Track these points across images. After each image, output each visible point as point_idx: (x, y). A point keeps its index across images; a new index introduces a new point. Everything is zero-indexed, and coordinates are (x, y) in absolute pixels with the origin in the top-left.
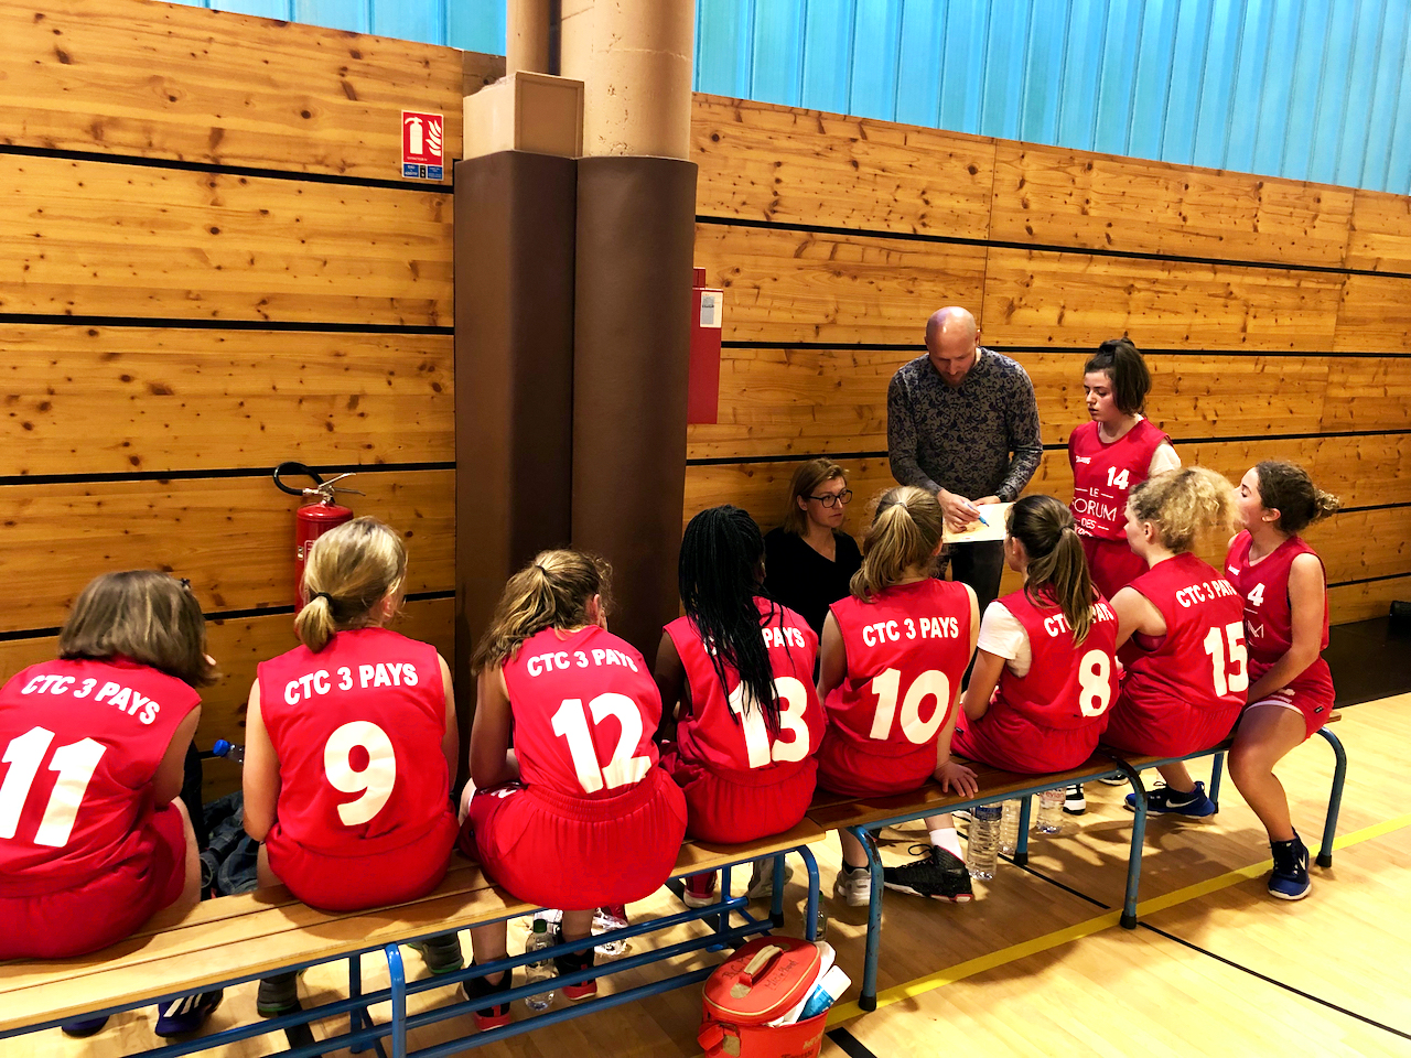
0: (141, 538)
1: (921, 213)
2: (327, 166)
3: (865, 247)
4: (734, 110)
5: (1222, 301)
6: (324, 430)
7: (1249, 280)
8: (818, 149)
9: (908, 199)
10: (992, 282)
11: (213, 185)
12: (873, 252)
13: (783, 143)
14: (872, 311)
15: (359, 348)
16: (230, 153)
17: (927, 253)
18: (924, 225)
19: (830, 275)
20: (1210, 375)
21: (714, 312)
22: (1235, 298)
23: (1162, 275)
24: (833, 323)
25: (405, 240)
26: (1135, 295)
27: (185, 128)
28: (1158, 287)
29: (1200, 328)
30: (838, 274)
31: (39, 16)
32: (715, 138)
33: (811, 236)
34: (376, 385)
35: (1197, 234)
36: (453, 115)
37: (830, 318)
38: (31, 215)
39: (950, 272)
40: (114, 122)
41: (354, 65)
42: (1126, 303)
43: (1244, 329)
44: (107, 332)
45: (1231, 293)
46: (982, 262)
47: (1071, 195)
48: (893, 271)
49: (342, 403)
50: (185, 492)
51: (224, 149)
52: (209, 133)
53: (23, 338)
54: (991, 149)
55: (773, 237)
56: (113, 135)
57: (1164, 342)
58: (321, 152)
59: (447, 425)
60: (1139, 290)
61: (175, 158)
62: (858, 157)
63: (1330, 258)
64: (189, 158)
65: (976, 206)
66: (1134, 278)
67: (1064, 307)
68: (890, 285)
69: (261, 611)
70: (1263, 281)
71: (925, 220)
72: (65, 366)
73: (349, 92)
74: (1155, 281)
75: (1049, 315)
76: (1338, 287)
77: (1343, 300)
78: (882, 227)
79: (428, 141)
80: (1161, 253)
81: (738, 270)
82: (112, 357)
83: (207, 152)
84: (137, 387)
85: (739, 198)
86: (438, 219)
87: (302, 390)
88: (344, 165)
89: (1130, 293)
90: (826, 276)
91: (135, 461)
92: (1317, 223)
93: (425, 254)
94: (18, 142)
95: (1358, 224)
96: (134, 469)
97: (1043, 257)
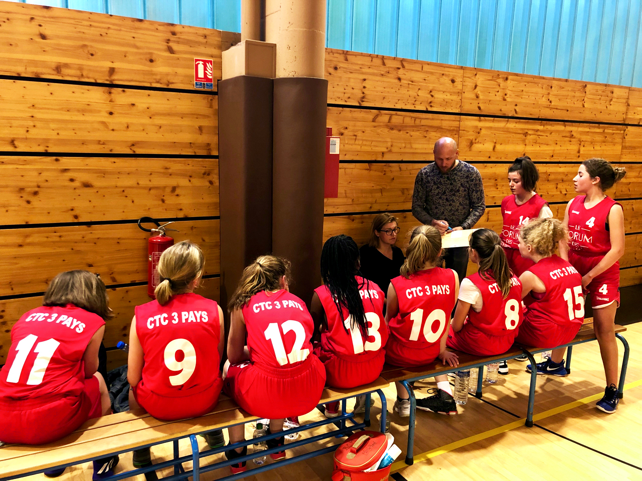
0: (79, 252)
1: (429, 101)
2: (161, 83)
3: (405, 116)
4: (344, 55)
5: (568, 139)
6: (161, 202)
7: (581, 129)
8: (382, 73)
9: (424, 94)
10: (463, 132)
11: (110, 93)
12: (408, 119)
13: (366, 70)
14: (408, 146)
15: (176, 165)
16: (118, 79)
17: (433, 119)
18: (431, 106)
19: (388, 130)
20: (563, 173)
21: (336, 147)
22: (575, 138)
23: (541, 128)
24: (390, 151)
25: (196, 116)
26: (528, 137)
27: (97, 68)
28: (539, 133)
29: (558, 152)
30: (392, 129)
31: (32, 19)
32: (336, 68)
33: (380, 112)
34: (184, 182)
35: (557, 109)
36: (217, 60)
37: (389, 149)
38: (29, 108)
39: (444, 127)
40: (66, 66)
41: (173, 38)
42: (524, 141)
43: (579, 152)
44: (64, 160)
45: (573, 135)
46: (458, 123)
47: (498, 92)
48: (416, 127)
49: (168, 190)
50: (98, 231)
51: (115, 77)
52: (108, 69)
53: (26, 163)
54: (462, 71)
55: (362, 113)
56: (65, 71)
57: (542, 158)
58: (158, 77)
59: (216, 200)
60: (530, 135)
61: (93, 81)
62: (401, 76)
63: (618, 119)
64: (99, 81)
65: (455, 97)
66: (528, 129)
67: (496, 143)
68: (416, 134)
69: (133, 284)
70: (587, 130)
71: (432, 104)
72: (45, 175)
73: (171, 50)
74: (537, 130)
75: (489, 146)
76: (622, 132)
77: (625, 138)
78: (412, 108)
79: (206, 72)
80: (540, 118)
81: (346, 128)
82: (65, 170)
83: (108, 78)
84: (76, 184)
85: (347, 95)
86: (211, 107)
87: (151, 184)
88: (169, 83)
89: (526, 136)
90: (386, 130)
91: (76, 217)
92: (612, 103)
93: (205, 123)
94: (23, 75)
95: (631, 102)
96: (76, 221)
97: (486, 120)
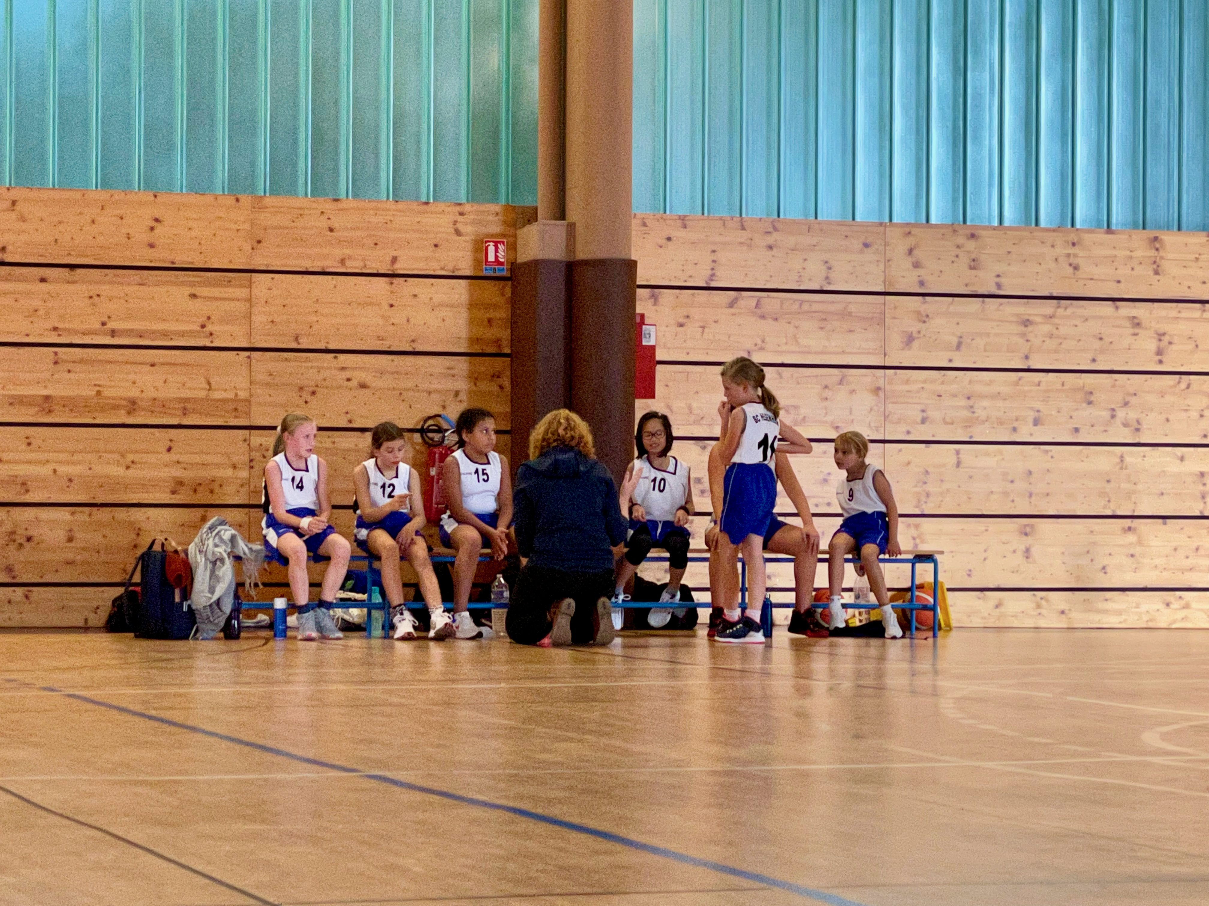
1: (825, 275)
2: (446, 270)
3: (783, 299)
4: (681, 221)
5: (1130, 331)
6: (441, 409)
8: (741, 240)
9: (814, 267)
10: (892, 320)
11: (392, 283)
12: (789, 303)
13: (717, 239)
14: (792, 341)
16: (401, 267)
17: (833, 302)
18: (829, 283)
19: (756, 319)
22: (1145, 328)
23: (1058, 312)
24: (762, 349)
25: (485, 307)
26: (1033, 327)
27: (381, 257)
28: (1056, 321)
30: (763, 317)
32: (669, 239)
33: (741, 294)
35: (1092, 279)
36: (511, 239)
37: (759, 345)
38: (314, 302)
39: (854, 314)
40: (350, 257)
41: (460, 219)
42: (1024, 334)
43: (1159, 354)
44: (342, 357)
45: (1139, 325)
46: (881, 307)
47: (957, 256)
48: (806, 314)
49: (451, 395)
51: (397, 266)
52: (391, 258)
54: (882, 230)
55: (712, 296)
58: (443, 264)
59: (507, 408)
61: (375, 272)
62: (772, 243)
64: (381, 272)
65: (871, 269)
66: (1029, 315)
67: (961, 337)
68: (804, 324)
71: (830, 280)
72: (324, 373)
73: (457, 232)
74: (1052, 317)
78: (796, 287)
79: (497, 254)
80: (1055, 295)
81: (689, 317)
82: (343, 369)
83: (390, 268)
84: (354, 383)
85: (687, 274)
86: (503, 294)
87: (431, 387)
88: (454, 269)
89: (1027, 326)
90: (753, 319)
91: (350, 421)
93: (495, 314)
94: (312, 270)
96: (349, 426)
